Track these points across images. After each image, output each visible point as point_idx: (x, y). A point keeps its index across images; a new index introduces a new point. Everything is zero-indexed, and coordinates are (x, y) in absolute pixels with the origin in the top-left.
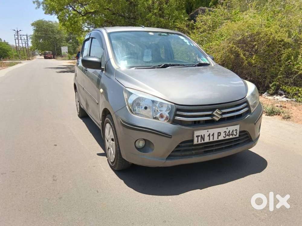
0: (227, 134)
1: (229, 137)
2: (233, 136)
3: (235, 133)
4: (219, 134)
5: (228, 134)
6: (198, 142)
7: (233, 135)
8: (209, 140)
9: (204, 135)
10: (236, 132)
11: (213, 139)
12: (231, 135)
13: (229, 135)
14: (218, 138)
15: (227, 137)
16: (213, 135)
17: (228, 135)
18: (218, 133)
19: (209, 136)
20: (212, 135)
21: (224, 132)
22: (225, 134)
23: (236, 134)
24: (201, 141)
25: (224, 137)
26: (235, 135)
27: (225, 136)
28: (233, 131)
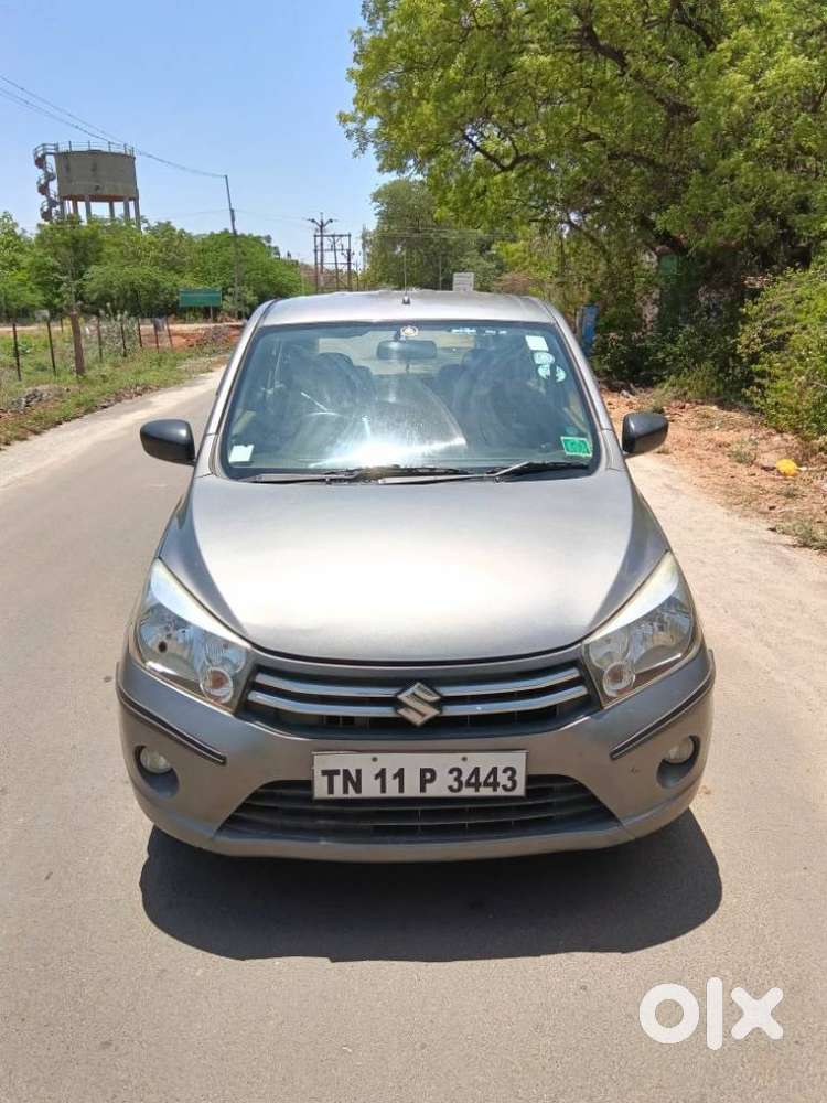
0: (464, 778)
1: (477, 790)
2: (495, 790)
3: (503, 779)
4: (428, 776)
5: (473, 780)
6: (331, 790)
7: (495, 785)
8: (383, 790)
9: (359, 772)
10: (511, 778)
11: (401, 789)
12: (486, 784)
13: (477, 786)
14: (423, 789)
15: (468, 792)
16: (400, 774)
17: (469, 784)
18: (423, 771)
19: (382, 775)
20: (395, 777)
21: (447, 770)
22: (458, 779)
23: (509, 785)
24: (346, 791)
25: (451, 788)
26: (505, 787)
27: (455, 785)
28: (494, 771)
